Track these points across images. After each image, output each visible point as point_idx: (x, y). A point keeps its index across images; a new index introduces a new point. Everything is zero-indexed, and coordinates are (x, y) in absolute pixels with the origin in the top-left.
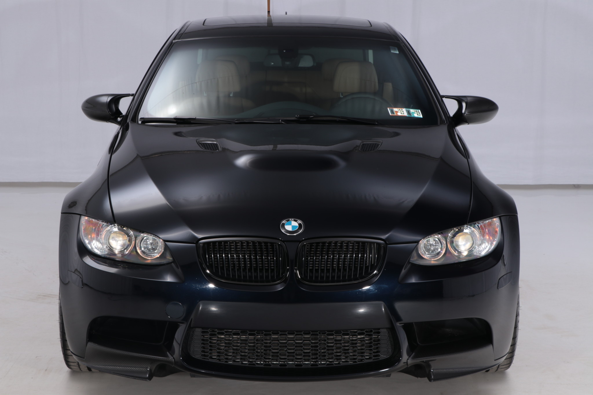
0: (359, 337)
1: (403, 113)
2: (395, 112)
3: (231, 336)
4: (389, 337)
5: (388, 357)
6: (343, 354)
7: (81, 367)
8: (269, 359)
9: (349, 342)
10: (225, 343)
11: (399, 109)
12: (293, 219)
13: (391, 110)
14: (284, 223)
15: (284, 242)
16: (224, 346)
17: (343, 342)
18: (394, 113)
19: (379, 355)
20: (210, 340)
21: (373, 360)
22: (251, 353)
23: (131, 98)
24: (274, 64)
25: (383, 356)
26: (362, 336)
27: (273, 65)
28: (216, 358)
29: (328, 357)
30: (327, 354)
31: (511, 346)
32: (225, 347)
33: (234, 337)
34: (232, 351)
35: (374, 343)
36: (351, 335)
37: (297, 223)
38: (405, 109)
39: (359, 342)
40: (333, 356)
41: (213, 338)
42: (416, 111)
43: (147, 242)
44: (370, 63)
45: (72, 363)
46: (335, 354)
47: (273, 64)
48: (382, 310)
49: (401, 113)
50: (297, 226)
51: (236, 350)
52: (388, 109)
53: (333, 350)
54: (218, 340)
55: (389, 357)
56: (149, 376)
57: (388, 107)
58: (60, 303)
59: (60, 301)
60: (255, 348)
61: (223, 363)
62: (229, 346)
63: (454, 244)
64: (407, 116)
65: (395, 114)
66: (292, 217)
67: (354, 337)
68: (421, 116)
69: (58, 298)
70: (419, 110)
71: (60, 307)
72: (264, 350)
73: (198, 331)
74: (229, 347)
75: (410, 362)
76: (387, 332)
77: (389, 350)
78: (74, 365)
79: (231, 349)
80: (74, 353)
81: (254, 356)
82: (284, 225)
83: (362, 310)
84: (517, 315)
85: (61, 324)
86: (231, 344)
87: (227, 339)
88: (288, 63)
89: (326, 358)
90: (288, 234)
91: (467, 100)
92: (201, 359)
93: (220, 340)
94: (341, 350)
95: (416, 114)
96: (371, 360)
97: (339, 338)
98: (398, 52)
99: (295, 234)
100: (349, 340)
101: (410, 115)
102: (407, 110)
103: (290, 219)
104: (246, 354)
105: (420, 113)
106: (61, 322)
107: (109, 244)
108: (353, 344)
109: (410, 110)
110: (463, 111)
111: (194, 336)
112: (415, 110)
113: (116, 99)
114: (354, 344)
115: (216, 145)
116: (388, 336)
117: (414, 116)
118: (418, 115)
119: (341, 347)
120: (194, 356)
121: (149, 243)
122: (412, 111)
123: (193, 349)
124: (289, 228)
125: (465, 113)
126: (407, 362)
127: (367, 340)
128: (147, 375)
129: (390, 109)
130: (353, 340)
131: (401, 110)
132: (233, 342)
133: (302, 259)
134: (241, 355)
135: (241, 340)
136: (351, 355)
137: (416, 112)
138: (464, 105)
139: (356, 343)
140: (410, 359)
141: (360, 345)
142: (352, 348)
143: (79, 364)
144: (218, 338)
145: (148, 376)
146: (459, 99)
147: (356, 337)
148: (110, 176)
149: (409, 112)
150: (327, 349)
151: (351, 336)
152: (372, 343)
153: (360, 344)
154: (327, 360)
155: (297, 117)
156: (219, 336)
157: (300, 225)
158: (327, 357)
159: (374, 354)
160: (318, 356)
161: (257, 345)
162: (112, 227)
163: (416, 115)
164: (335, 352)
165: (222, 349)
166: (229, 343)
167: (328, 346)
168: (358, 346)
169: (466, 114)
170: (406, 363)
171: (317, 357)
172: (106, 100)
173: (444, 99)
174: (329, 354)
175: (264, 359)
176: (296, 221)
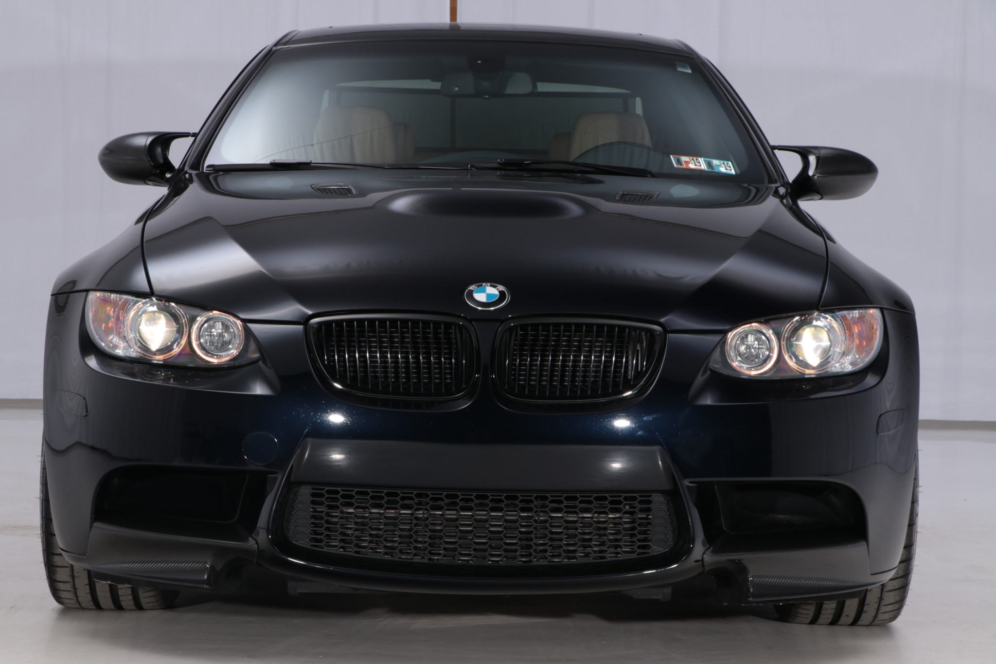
0: (611, 516)
1: (699, 164)
2: (683, 163)
3: (367, 510)
4: (668, 512)
5: (666, 550)
6: (581, 549)
7: (79, 594)
8: (439, 554)
9: (592, 524)
10: (356, 523)
11: (691, 158)
12: (489, 284)
13: (676, 160)
14: (473, 289)
15: (470, 321)
16: (353, 528)
17: (581, 525)
18: (681, 164)
19: (649, 545)
20: (326, 518)
21: (637, 555)
22: (405, 543)
23: (191, 139)
24: (459, 89)
25: (657, 549)
26: (618, 515)
27: (457, 91)
28: (338, 545)
29: (551, 554)
30: (551, 548)
31: (905, 547)
32: (356, 530)
33: (373, 511)
34: (368, 538)
35: (639, 529)
36: (596, 513)
37: (497, 289)
38: (702, 159)
39: (611, 525)
40: (561, 551)
41: (333, 512)
42: (724, 163)
43: (211, 332)
44: (638, 115)
45: (62, 584)
46: (565, 548)
47: (457, 89)
48: (659, 464)
49: (695, 165)
50: (496, 295)
51: (377, 536)
52: (671, 157)
53: (561, 540)
54: (341, 518)
55: (668, 551)
56: (208, 577)
57: (672, 154)
58: (44, 462)
59: (43, 457)
60: (412, 533)
61: (352, 554)
62: (364, 529)
63: (793, 349)
64: (707, 169)
65: (684, 166)
66: (486, 281)
67: (602, 516)
68: (733, 172)
69: (40, 455)
70: (730, 163)
71: (44, 469)
72: (430, 537)
73: (305, 492)
74: (362, 531)
75: (708, 558)
76: (665, 502)
77: (668, 536)
78: (65, 589)
79: (367, 535)
80: (67, 550)
81: (410, 549)
82: (471, 292)
83: (616, 466)
84: (914, 501)
85: (44, 502)
86: (366, 526)
87: (359, 516)
88: (486, 84)
89: (549, 555)
90: (480, 308)
91: (820, 154)
92: (308, 547)
93: (347, 517)
94: (576, 540)
95: (722, 167)
96: (635, 556)
97: (572, 518)
98: (690, 71)
99: (492, 309)
100: (592, 521)
101: (712, 168)
102: (707, 161)
103: (484, 284)
104: (396, 545)
105: (730, 167)
106: (44, 498)
107: (140, 336)
108: (599, 529)
109: (712, 162)
110: (811, 173)
111: (297, 502)
112: (722, 162)
113: (164, 140)
114: (601, 529)
115: (348, 191)
116: (667, 509)
117: (719, 170)
118: (726, 169)
119: (576, 535)
120: (296, 541)
121: (215, 334)
122: (715, 162)
123: (293, 528)
124: (480, 297)
125: (814, 175)
126: (702, 560)
127: (626, 523)
128: (204, 575)
129: (674, 158)
130: (599, 522)
131: (695, 161)
132: (371, 522)
133: (506, 362)
134: (386, 547)
135: (387, 518)
136: (596, 550)
137: (723, 165)
138: (812, 159)
139: (606, 529)
140: (708, 552)
141: (613, 532)
142: (597, 537)
143: (76, 587)
144: (342, 512)
145: (206, 577)
146: (803, 152)
147: (605, 515)
148: (146, 242)
149: (709, 165)
150: (550, 538)
151: (596, 515)
152: (637, 528)
153: (612, 530)
154: (549, 558)
155: (501, 162)
156: (345, 510)
157: (501, 293)
158: (550, 552)
159: (639, 544)
160: (532, 551)
161: (415, 529)
162: (146, 303)
163: (723, 170)
164: (566, 544)
165: (349, 533)
166: (363, 524)
167: (552, 533)
168: (609, 533)
169: (818, 177)
170: (701, 562)
171: (531, 553)
172: (144, 141)
173: (776, 152)
174: (554, 548)
175: (428, 554)
176: (495, 287)
